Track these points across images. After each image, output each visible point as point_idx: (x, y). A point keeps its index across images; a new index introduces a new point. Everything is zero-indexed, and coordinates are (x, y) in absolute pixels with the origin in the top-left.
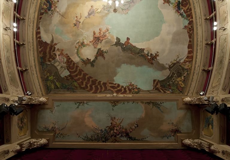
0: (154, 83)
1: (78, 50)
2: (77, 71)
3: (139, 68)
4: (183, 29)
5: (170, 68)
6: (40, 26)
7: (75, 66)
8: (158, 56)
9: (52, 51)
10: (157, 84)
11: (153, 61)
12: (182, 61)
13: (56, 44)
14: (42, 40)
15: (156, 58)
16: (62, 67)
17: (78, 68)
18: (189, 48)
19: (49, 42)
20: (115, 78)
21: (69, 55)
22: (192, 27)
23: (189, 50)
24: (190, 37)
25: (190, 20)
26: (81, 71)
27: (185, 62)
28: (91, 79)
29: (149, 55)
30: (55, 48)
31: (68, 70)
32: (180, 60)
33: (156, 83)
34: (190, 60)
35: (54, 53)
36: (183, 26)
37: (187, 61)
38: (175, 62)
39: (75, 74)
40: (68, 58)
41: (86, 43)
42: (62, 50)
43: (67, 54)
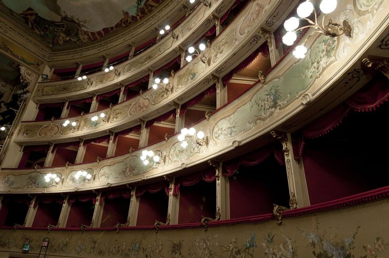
0: (27, 11)
4: (123, 11)
10: (31, 15)
12: (84, 29)
22: (130, 23)
24: (117, 26)
25: (138, 17)
27: (86, 33)
32: (83, 26)
34: (92, 38)
36: (126, 9)
37: (88, 35)
38: (77, 22)
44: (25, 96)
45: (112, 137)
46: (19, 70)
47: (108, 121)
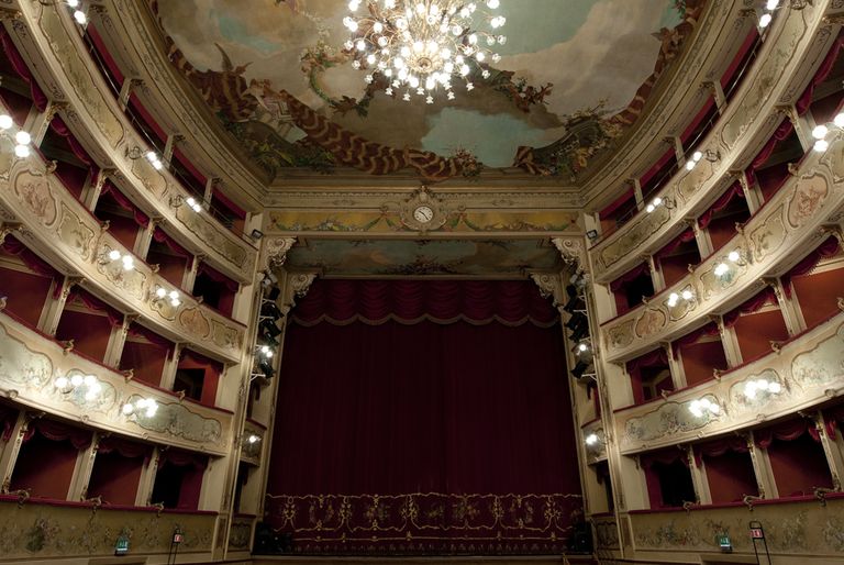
0: (518, 155)
1: (311, 76)
2: (324, 128)
3: (490, 118)
4: (654, 34)
5: (571, 124)
6: (169, 32)
7: (316, 119)
8: (548, 93)
9: (238, 90)
10: (526, 156)
11: (531, 106)
12: (605, 117)
13: (241, 70)
14: (198, 71)
15: (541, 98)
16: (281, 123)
17: (326, 122)
18: (639, 92)
19: (217, 67)
20: (423, 140)
21: (291, 94)
22: (680, 42)
23: (638, 98)
24: (659, 68)
25: (689, 20)
26: (334, 128)
27: (612, 121)
28: (363, 144)
29: (524, 89)
30: (242, 80)
31: (301, 127)
32: (602, 113)
33: (523, 152)
34: (627, 121)
35: (245, 93)
37: (619, 122)
38: (589, 114)
39: (321, 134)
40: (291, 100)
41: (330, 56)
42: (267, 82)
43: (283, 91)
44: (583, 282)
45: (779, 290)
46: (554, 247)
47: (751, 262)
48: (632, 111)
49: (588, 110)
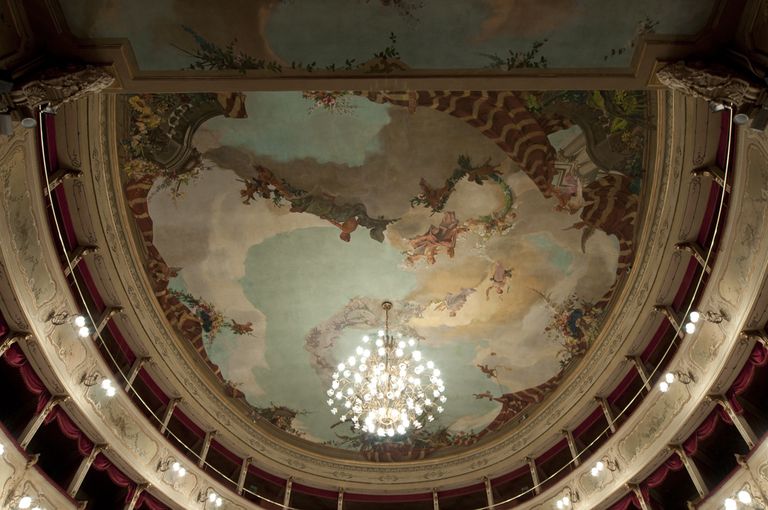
0: (243, 105)
1: (509, 208)
2: (521, 146)
4: (181, 269)
5: (195, 158)
6: (614, 276)
7: (525, 161)
9: (595, 208)
10: (231, 101)
11: (256, 175)
12: (159, 180)
13: (578, 226)
14: (619, 238)
15: (249, 186)
16: (573, 158)
17: (515, 154)
18: (149, 221)
19: (599, 235)
20: (388, 120)
21: (541, 194)
22: (155, 277)
23: (144, 215)
25: (164, 292)
26: (507, 146)
27: (149, 179)
29: (272, 195)
30: (584, 215)
31: (552, 149)
32: (167, 183)
34: (134, 187)
35: (590, 203)
36: (184, 274)
37: (141, 181)
38: (181, 177)
39: (528, 136)
40: (545, 186)
41: (481, 227)
42: (560, 208)
43: (547, 197)
48: (139, 200)
49: (186, 181)
